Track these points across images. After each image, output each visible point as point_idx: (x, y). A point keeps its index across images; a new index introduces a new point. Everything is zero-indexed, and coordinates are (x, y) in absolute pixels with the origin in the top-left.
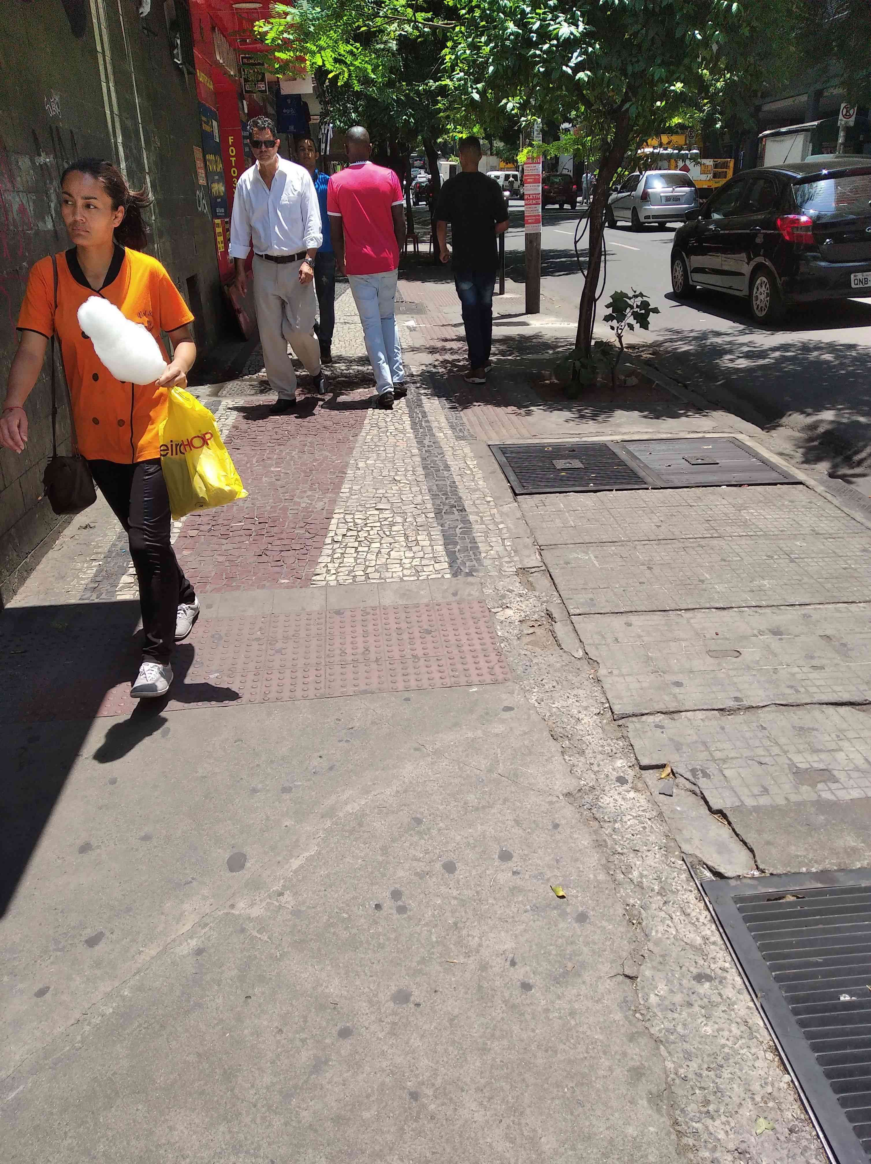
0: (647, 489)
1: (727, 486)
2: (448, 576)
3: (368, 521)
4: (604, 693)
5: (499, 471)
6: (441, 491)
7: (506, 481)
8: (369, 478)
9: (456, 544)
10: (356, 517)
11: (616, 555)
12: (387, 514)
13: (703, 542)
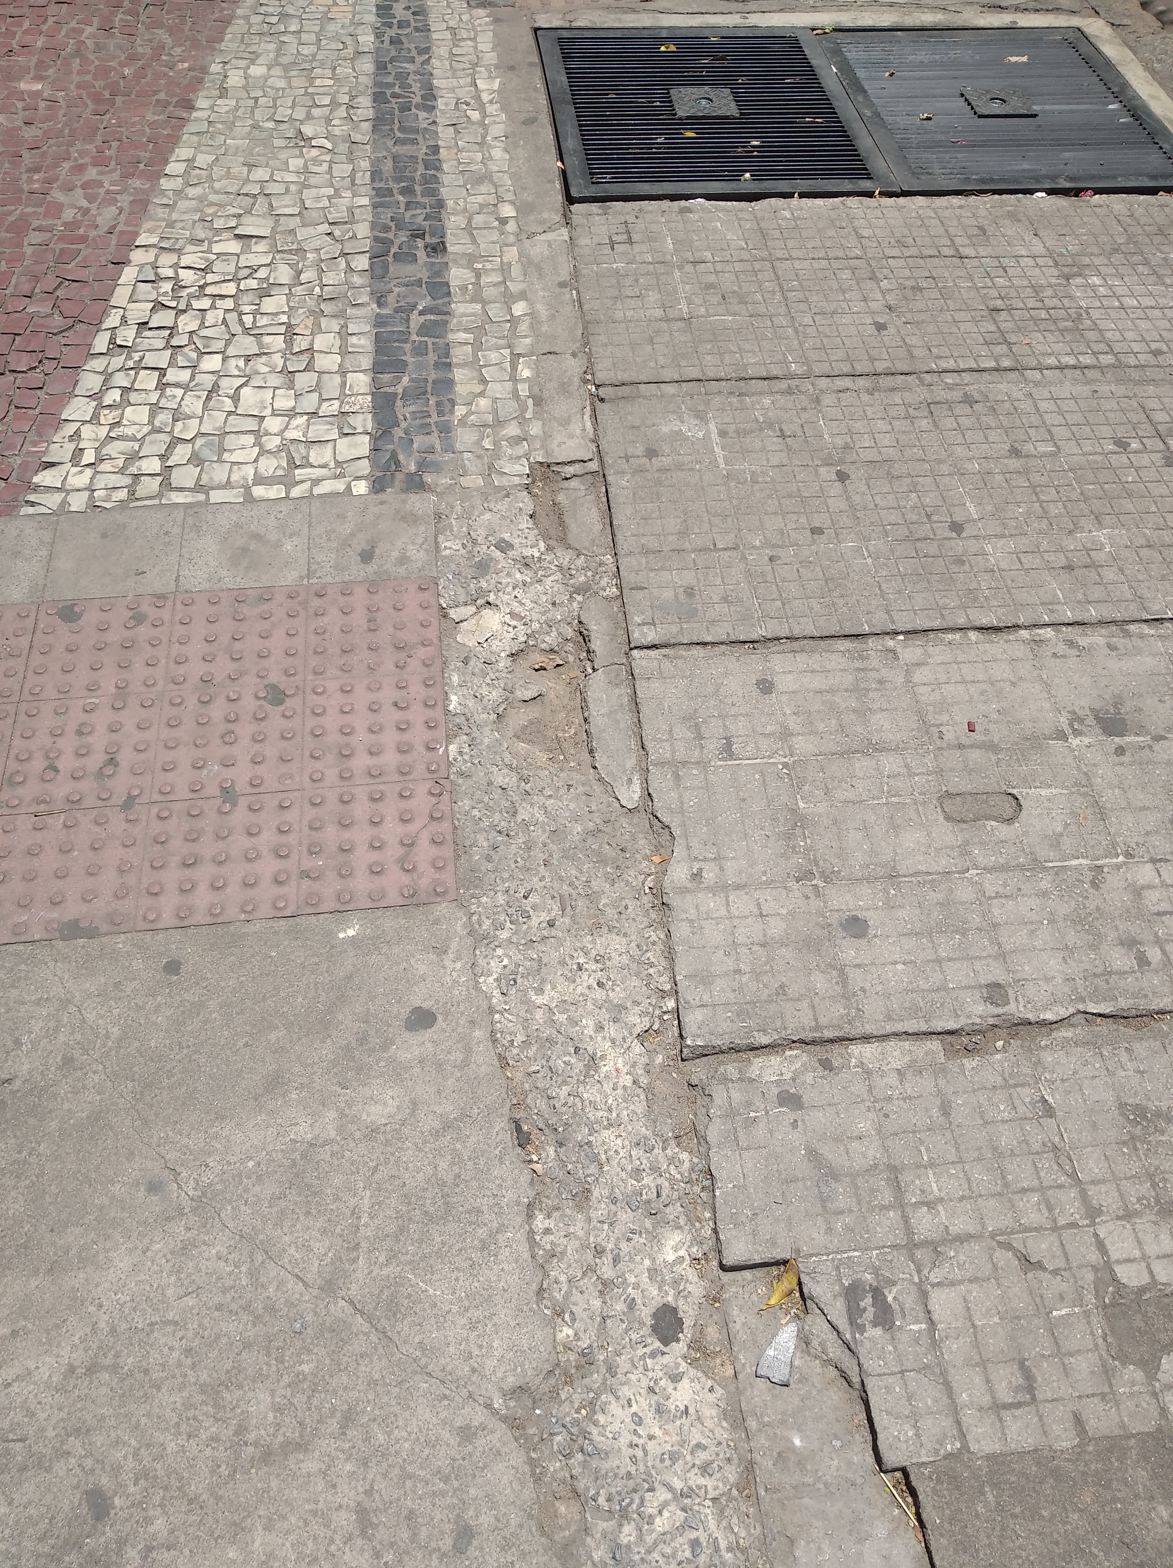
0: (870, 195)
1: (1050, 192)
2: (361, 488)
3: (210, 278)
4: (670, 956)
5: (545, 119)
6: (398, 180)
7: (554, 151)
8: (242, 128)
9: (400, 367)
10: (185, 261)
11: (771, 426)
12: (259, 254)
13: (975, 385)
